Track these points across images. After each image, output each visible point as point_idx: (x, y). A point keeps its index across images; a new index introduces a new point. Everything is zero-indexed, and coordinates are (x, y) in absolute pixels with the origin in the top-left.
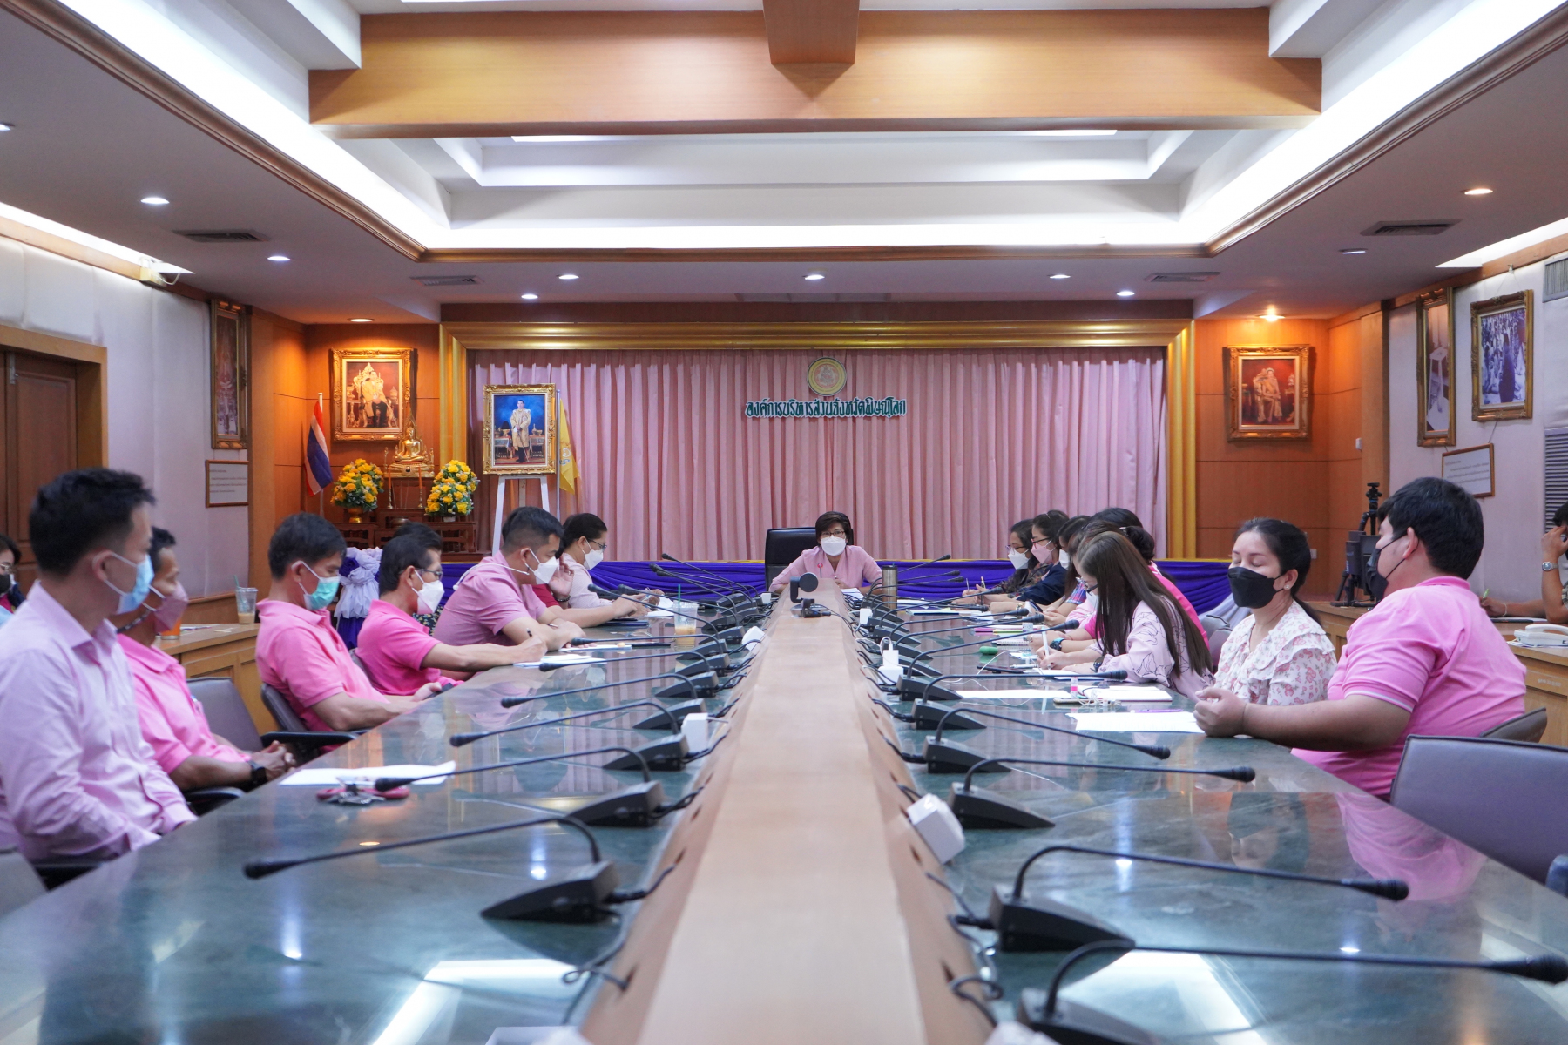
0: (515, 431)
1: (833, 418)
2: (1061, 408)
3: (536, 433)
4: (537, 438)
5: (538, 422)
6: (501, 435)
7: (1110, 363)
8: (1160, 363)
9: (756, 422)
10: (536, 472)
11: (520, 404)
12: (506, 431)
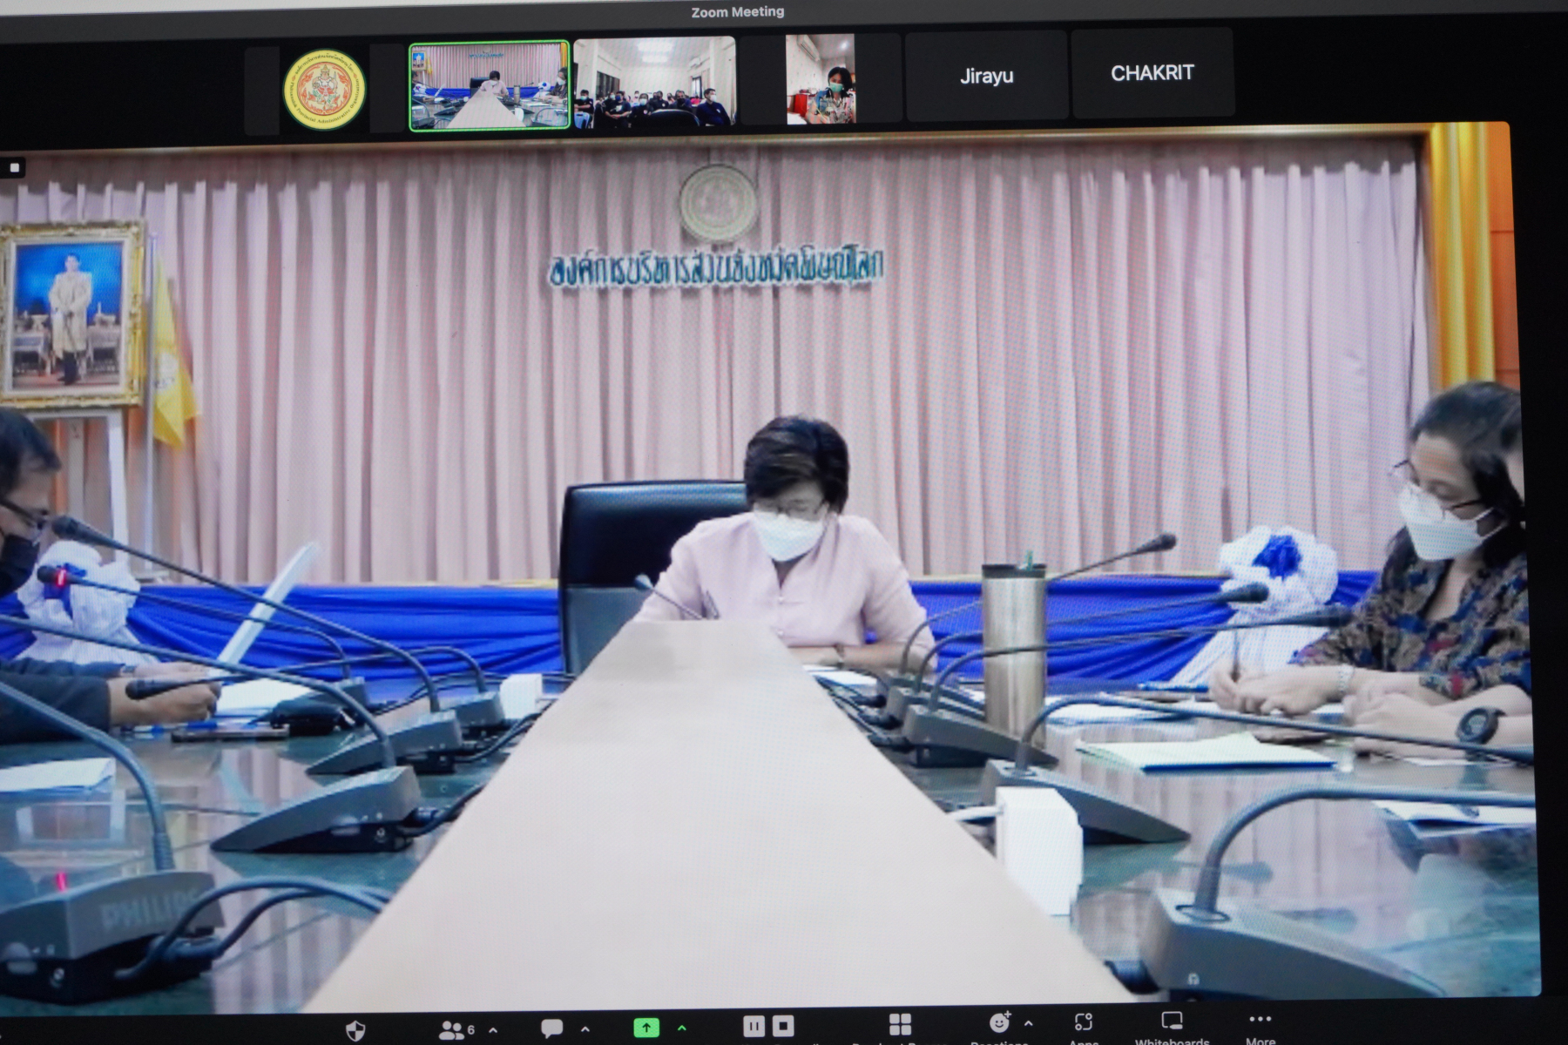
0: (57, 319)
1: (731, 289)
2: (1208, 264)
3: (103, 323)
4: (103, 331)
5: (107, 300)
6: (29, 326)
7: (1306, 172)
8: (1409, 171)
9: (570, 300)
10: (98, 402)
11: (71, 262)
12: (38, 319)
